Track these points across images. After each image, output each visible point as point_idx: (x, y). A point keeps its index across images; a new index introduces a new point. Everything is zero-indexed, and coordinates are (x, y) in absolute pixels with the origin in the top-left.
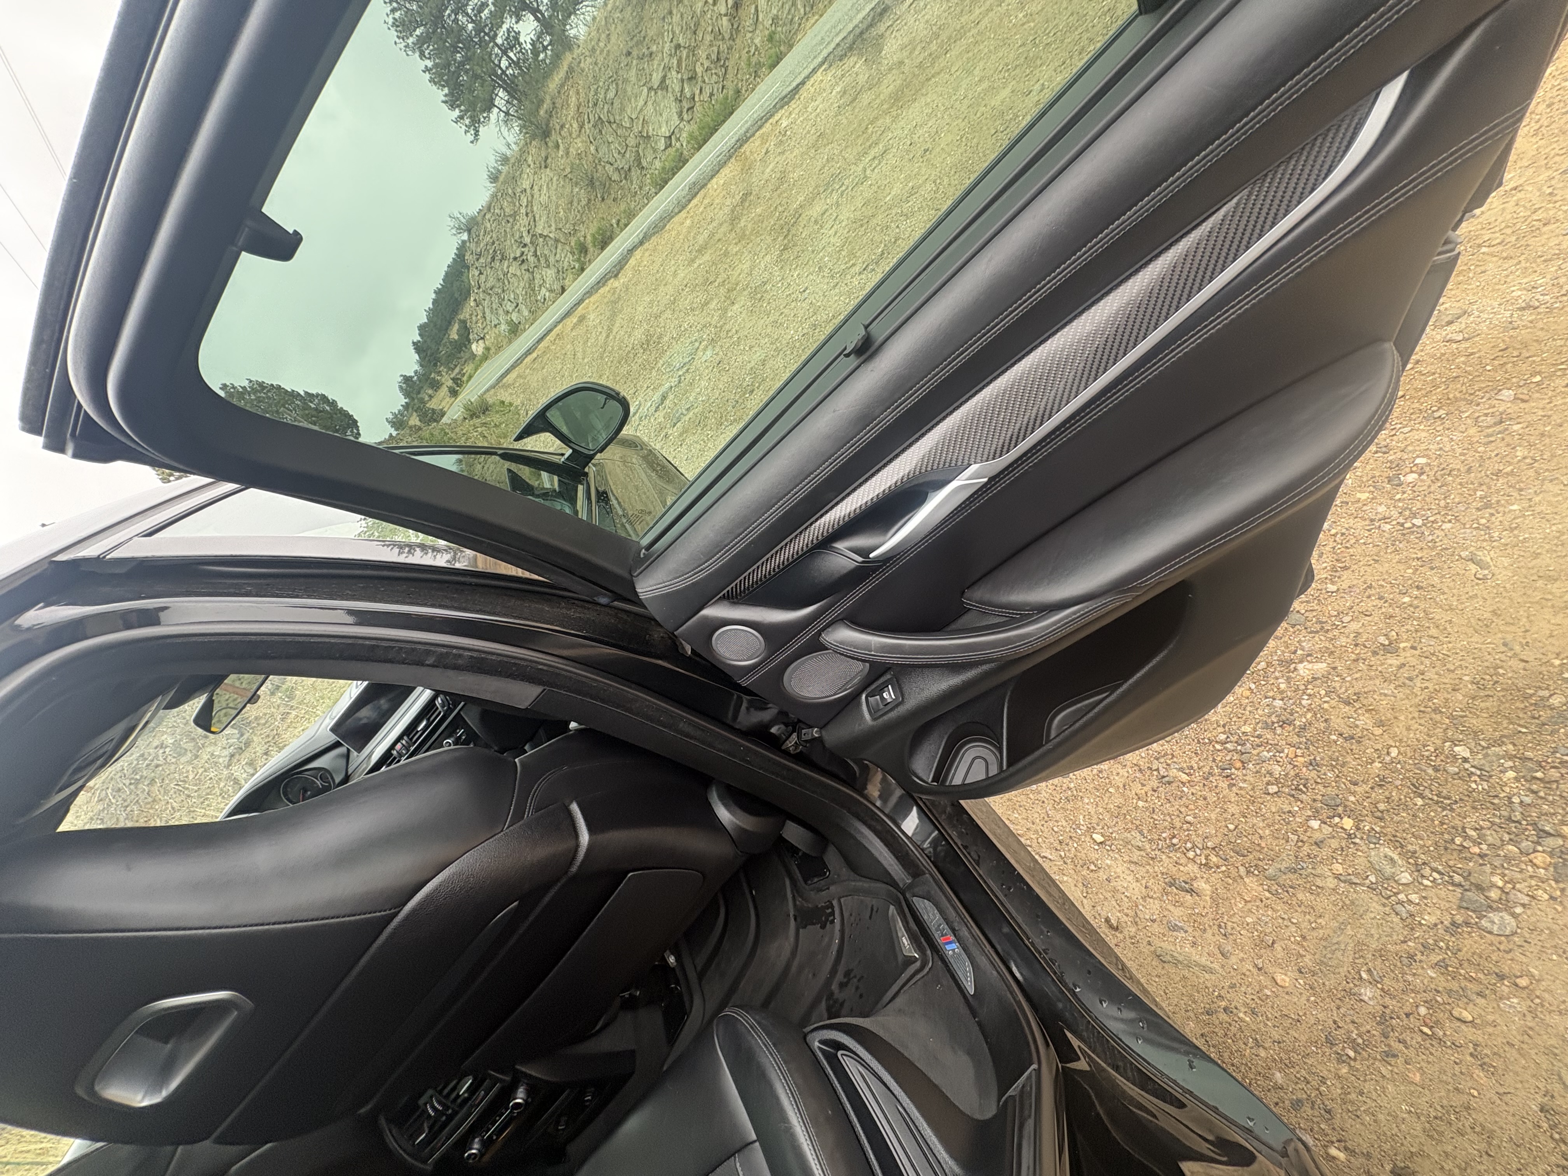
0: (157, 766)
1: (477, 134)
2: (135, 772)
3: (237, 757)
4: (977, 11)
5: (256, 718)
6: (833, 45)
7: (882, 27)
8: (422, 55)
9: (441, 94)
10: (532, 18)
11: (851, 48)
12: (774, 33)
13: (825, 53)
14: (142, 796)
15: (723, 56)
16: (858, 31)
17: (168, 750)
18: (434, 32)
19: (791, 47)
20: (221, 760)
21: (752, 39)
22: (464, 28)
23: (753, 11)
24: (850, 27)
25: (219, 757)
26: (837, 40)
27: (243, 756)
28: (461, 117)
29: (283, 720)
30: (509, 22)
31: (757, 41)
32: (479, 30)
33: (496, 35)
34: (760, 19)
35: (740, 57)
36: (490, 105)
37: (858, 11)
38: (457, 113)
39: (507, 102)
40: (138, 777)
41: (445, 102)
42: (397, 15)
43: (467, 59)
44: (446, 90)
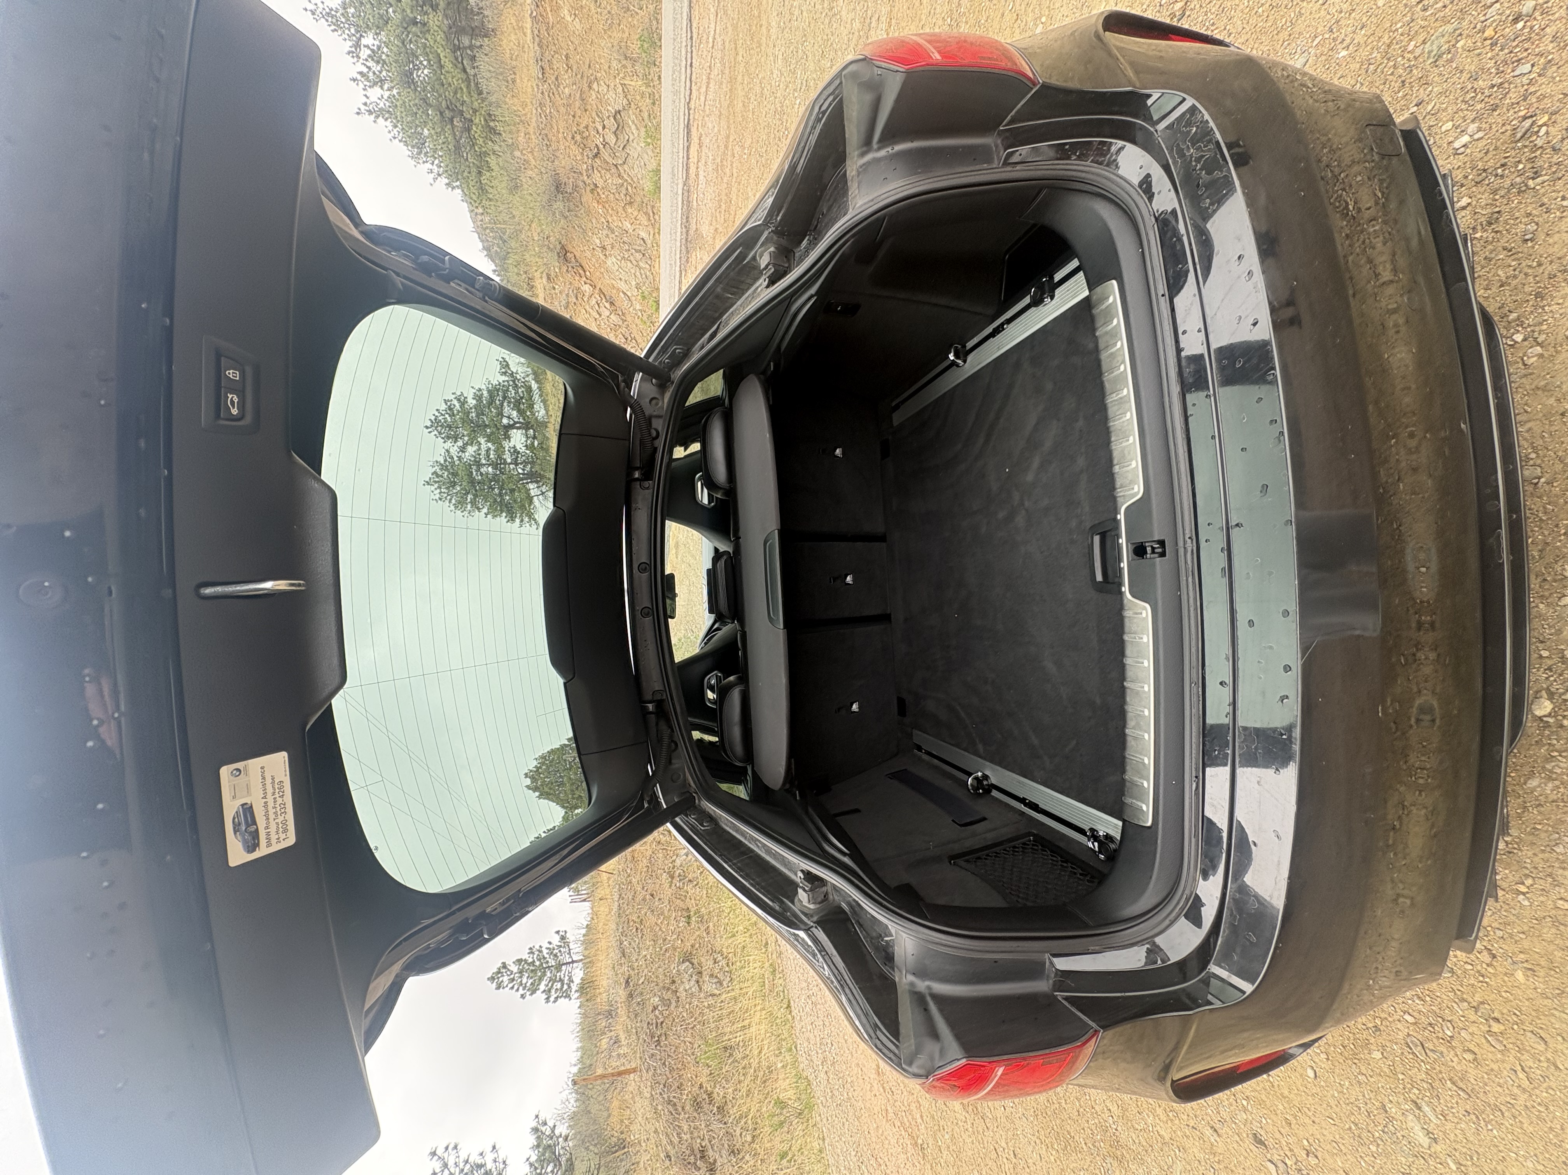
0: (662, 1023)
1: (535, 520)
2: (652, 1037)
3: (701, 980)
4: (727, 170)
5: (692, 946)
6: (678, 261)
7: (693, 227)
8: (479, 509)
9: (503, 519)
10: (515, 431)
11: (688, 252)
12: (643, 293)
13: (678, 269)
14: (668, 1049)
15: (627, 335)
16: (684, 241)
17: (660, 1008)
18: (476, 491)
19: (658, 289)
20: (693, 989)
21: (634, 309)
22: (487, 474)
23: (623, 296)
24: (678, 244)
25: (691, 988)
26: (678, 256)
27: (704, 977)
28: (522, 521)
29: (708, 933)
30: (506, 444)
31: (638, 307)
32: (495, 466)
33: (505, 460)
34: (630, 295)
35: (637, 325)
36: (530, 499)
37: (676, 233)
38: (518, 520)
39: (538, 487)
40: (657, 1039)
41: (508, 521)
42: (453, 501)
43: (501, 488)
44: (504, 514)
